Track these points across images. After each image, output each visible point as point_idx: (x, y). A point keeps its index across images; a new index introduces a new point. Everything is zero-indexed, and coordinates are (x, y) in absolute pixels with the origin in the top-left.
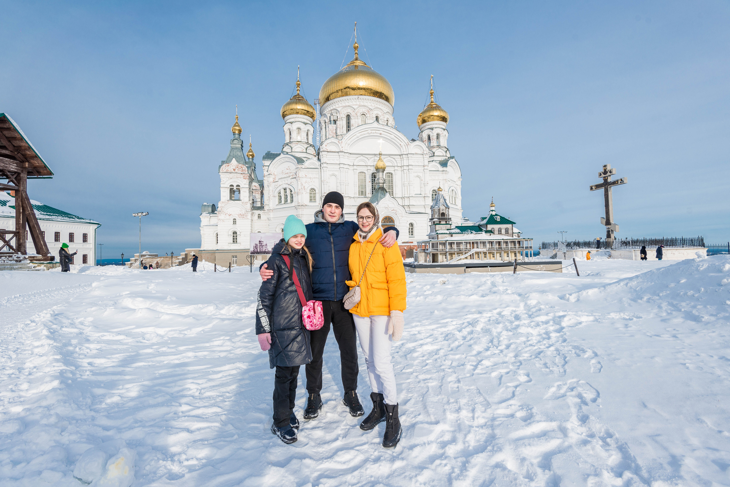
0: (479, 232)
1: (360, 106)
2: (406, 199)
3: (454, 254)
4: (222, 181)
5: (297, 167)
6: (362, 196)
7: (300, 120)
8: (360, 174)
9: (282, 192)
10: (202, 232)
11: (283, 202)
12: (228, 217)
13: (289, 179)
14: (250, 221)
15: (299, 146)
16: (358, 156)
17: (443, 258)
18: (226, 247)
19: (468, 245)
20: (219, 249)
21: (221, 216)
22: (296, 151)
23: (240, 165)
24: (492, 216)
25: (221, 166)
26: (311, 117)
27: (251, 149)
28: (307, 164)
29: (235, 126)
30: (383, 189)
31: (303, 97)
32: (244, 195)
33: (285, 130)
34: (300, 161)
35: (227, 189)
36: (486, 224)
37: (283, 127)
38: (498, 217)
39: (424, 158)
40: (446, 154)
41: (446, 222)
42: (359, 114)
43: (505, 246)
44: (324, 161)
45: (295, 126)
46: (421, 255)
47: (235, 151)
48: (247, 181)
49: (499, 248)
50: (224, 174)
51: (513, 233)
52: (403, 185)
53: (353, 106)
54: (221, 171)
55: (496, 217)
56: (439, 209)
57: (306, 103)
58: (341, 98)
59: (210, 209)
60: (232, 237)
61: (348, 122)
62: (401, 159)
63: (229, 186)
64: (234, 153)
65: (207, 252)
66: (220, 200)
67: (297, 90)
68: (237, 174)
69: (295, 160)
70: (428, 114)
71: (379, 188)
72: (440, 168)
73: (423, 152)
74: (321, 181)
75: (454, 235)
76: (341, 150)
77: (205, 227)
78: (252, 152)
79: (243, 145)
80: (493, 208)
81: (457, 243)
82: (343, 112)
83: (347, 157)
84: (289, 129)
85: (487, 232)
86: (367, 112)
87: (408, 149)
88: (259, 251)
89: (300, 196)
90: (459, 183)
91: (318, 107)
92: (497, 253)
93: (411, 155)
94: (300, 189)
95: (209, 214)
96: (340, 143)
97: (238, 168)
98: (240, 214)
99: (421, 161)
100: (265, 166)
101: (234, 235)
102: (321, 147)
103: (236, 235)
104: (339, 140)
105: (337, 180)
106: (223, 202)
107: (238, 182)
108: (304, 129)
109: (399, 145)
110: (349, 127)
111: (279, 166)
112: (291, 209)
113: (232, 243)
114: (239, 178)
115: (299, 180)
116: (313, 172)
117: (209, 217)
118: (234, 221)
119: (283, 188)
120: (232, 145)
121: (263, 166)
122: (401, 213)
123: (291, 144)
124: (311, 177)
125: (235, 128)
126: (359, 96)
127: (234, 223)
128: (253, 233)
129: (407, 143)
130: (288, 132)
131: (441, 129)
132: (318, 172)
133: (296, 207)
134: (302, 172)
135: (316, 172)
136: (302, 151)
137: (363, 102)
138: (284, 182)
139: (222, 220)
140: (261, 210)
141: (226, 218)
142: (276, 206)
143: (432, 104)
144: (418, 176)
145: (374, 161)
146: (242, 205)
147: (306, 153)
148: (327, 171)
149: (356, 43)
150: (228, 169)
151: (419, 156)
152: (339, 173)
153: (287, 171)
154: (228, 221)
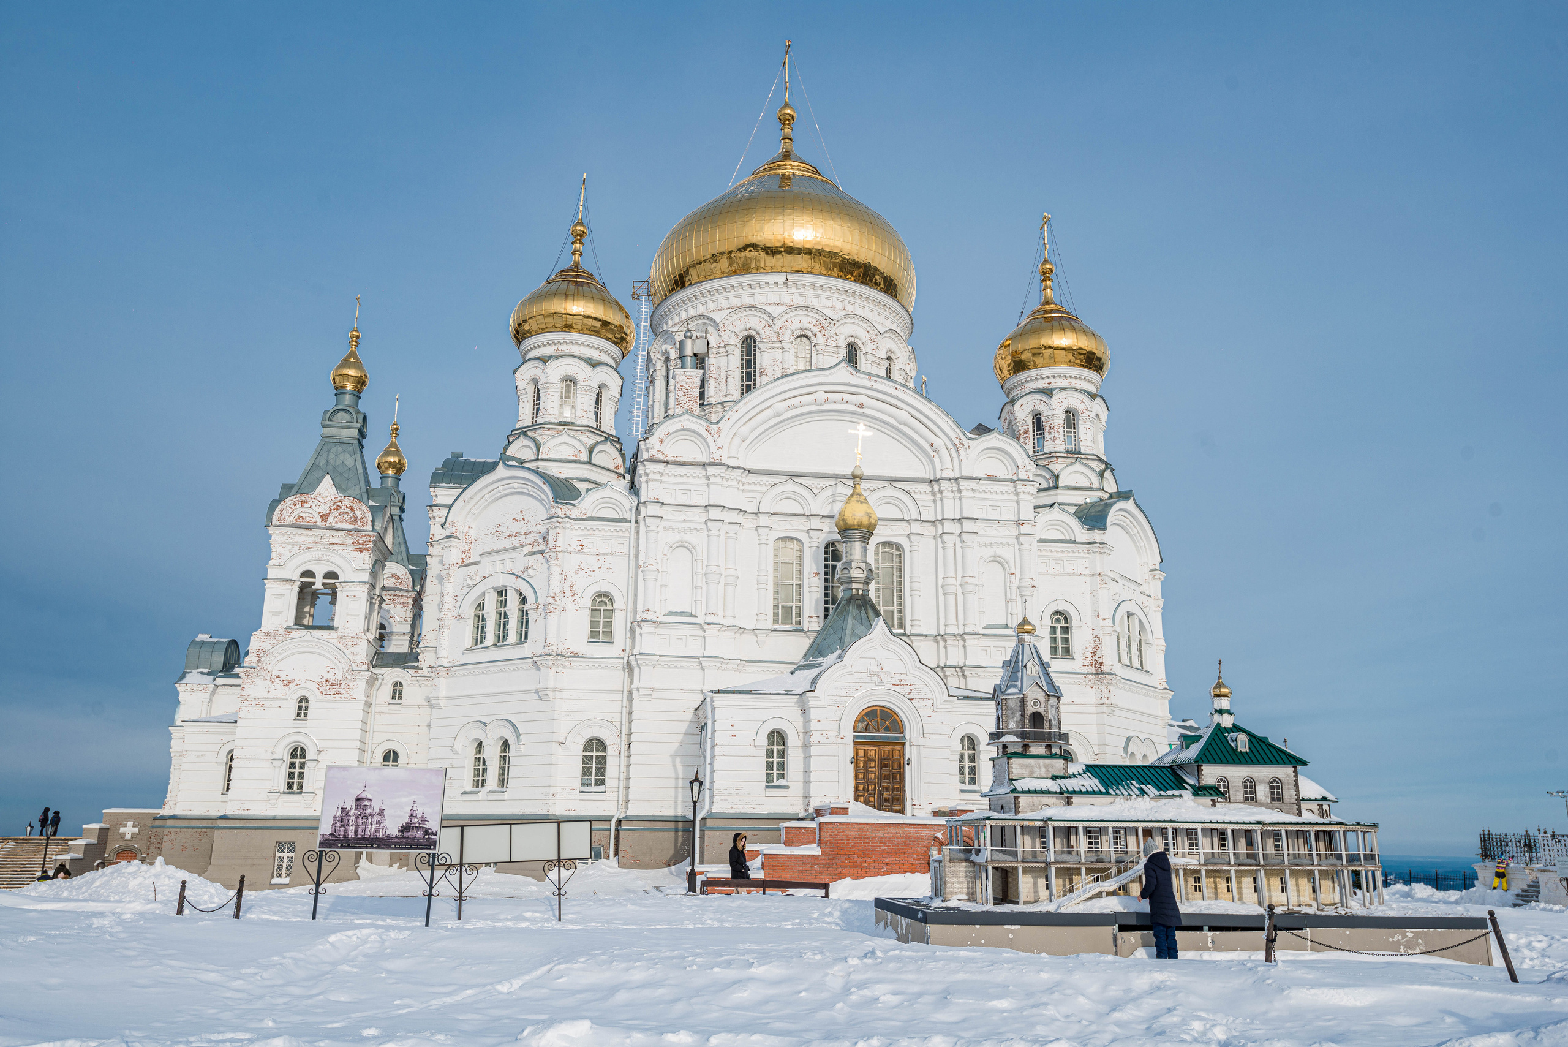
0: (1170, 793)
1: (792, 307)
2: (950, 641)
3: (1078, 871)
4: (273, 555)
5: (552, 512)
6: (788, 627)
7: (576, 350)
8: (781, 544)
9: (491, 602)
10: (175, 745)
11: (490, 639)
12: (278, 689)
13: (519, 555)
14: (362, 706)
15: (565, 438)
16: (776, 479)
17: (1035, 885)
18: (258, 808)
19: (1132, 840)
20: (229, 812)
21: (256, 687)
22: (552, 456)
23: (347, 501)
24: (1219, 730)
25: (279, 501)
26: (616, 343)
27: (393, 445)
28: (588, 504)
29: (345, 364)
30: (863, 603)
31: (591, 277)
32: (351, 608)
33: (521, 385)
34: (564, 492)
35: (288, 586)
36: (1196, 762)
37: (515, 371)
38: (1242, 738)
39: (1017, 494)
40: (1101, 483)
41: (1049, 747)
42: (787, 336)
43: (1271, 850)
44: (652, 497)
45: (555, 372)
46: (955, 874)
47: (334, 450)
48: (365, 560)
49: (1249, 856)
50: (285, 530)
51: (1300, 800)
52: (942, 589)
53: (769, 309)
54: (275, 521)
55: (1233, 735)
56: (1023, 701)
57: (602, 296)
58: (727, 281)
59: (219, 659)
60: (284, 770)
61: (749, 361)
62: (934, 494)
63: (296, 576)
64: (332, 456)
65: (185, 823)
66: (258, 627)
68: (333, 533)
69: (546, 488)
70: (1032, 343)
71: (851, 599)
72: (1081, 533)
73: (1016, 474)
74: (637, 566)
75: (1076, 799)
76: (716, 456)
77: (189, 727)
78: (397, 453)
79: (368, 431)
80: (1224, 703)
81: (1088, 831)
82: (731, 328)
83: (735, 483)
84: (535, 381)
85: (1199, 791)
86: (815, 330)
87: (960, 461)
88: (351, 835)
89: (553, 620)
90: (1155, 588)
91: (645, 307)
92: (1240, 875)
93: (972, 484)
94: (557, 591)
95: (212, 677)
96: (712, 432)
97: (339, 511)
98: (327, 681)
99: (1008, 504)
100: (436, 505)
101: (294, 760)
102: (646, 445)
103: (303, 760)
104: (712, 423)
105: (695, 563)
106: (268, 634)
107: (332, 560)
108: (589, 383)
109: (927, 447)
110: (749, 378)
111: (485, 508)
112: (519, 667)
113: (281, 791)
114: (337, 547)
115: (556, 562)
116: (609, 533)
117: (211, 687)
118: (300, 708)
119: (494, 589)
120: (326, 431)
121: (430, 506)
122: (929, 696)
123: (538, 432)
124: (600, 551)
125: (345, 371)
126: (790, 276)
127: (299, 715)
128: (368, 755)
129: (957, 442)
130: (531, 390)
131: (1081, 396)
132: (627, 534)
133: (535, 662)
134: (568, 531)
135: (621, 534)
136: (574, 458)
137: (802, 295)
138: (499, 567)
139: (254, 703)
140: (409, 667)
141: (273, 694)
142: (463, 654)
143: (1048, 308)
144: (996, 560)
145: (835, 501)
146: (339, 646)
147: (590, 463)
148: (660, 529)
149: (787, 105)
150: (302, 515)
151: (1001, 488)
152: (706, 539)
153: (517, 527)
154: (276, 703)
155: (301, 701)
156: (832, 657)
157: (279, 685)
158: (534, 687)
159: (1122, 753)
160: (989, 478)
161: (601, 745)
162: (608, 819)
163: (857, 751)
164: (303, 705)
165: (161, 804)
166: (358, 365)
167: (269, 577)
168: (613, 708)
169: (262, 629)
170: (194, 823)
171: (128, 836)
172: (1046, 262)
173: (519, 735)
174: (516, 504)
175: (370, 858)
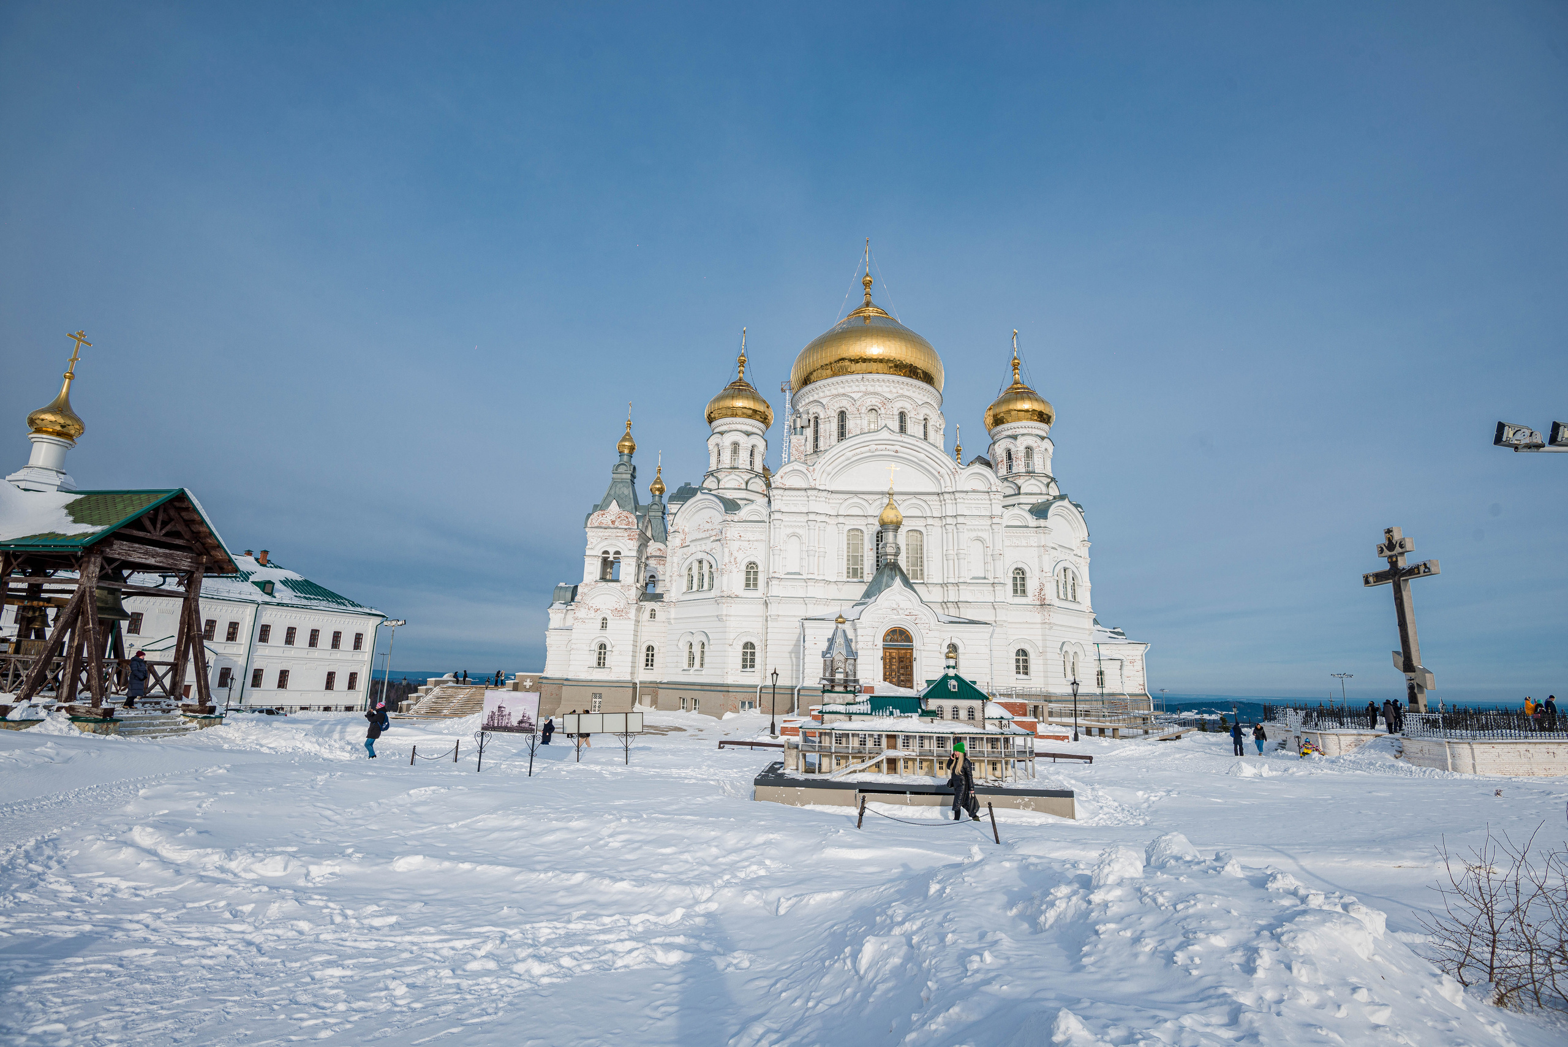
0: (906, 715)
1: (866, 393)
2: (950, 587)
4: (589, 543)
5: (725, 518)
6: (855, 580)
7: (739, 427)
8: (852, 533)
9: (695, 566)
10: (549, 641)
11: (695, 588)
12: (592, 614)
13: (708, 542)
14: (634, 622)
15: (733, 476)
16: (847, 496)
18: (584, 675)
20: (569, 677)
21: (582, 613)
22: (726, 486)
23: (625, 513)
24: (945, 677)
25: (591, 514)
26: (762, 422)
27: (658, 478)
28: (743, 514)
29: (624, 439)
30: (895, 567)
31: (748, 385)
32: (627, 570)
33: (711, 447)
34: (731, 506)
35: (596, 559)
37: (708, 440)
38: (958, 683)
39: (991, 500)
40: (1048, 491)
41: (846, 687)
42: (863, 410)
44: (777, 508)
45: (728, 440)
47: (619, 486)
48: (634, 545)
50: (594, 530)
52: (946, 557)
53: (853, 395)
54: (589, 525)
55: (952, 680)
57: (754, 397)
58: (829, 381)
59: (569, 595)
60: (596, 656)
61: (842, 425)
62: (941, 501)
63: (600, 554)
64: (617, 489)
65: (552, 682)
66: (582, 581)
67: (739, 373)
68: (618, 530)
69: (721, 505)
70: (1004, 408)
71: (887, 565)
72: (1032, 521)
73: (990, 488)
74: (770, 547)
75: (853, 717)
76: (813, 485)
77: (554, 632)
78: (661, 483)
79: (637, 474)
82: (832, 407)
83: (824, 499)
84: (718, 445)
85: (925, 713)
86: (880, 405)
87: (955, 481)
89: (725, 578)
91: (789, 397)
93: (963, 495)
94: (728, 561)
95: (564, 606)
96: (810, 471)
97: (620, 519)
98: (616, 609)
99: (985, 506)
100: (671, 514)
101: (600, 651)
102: (773, 479)
103: (604, 651)
104: (811, 465)
105: (801, 545)
106: (587, 584)
107: (618, 545)
108: (746, 445)
109: (936, 474)
110: (842, 434)
111: (692, 515)
112: (709, 603)
113: (594, 667)
114: (620, 538)
115: (727, 545)
116: (755, 529)
117: (564, 611)
118: (603, 624)
119: (697, 560)
120: (615, 476)
121: (666, 514)
122: (927, 621)
123: (719, 473)
124: (750, 539)
125: (624, 444)
126: (865, 376)
127: (602, 627)
128: (638, 648)
129: (955, 471)
130: (716, 450)
131: (1035, 439)
132: (764, 530)
133: (717, 600)
134: (733, 528)
135: (761, 530)
136: (738, 487)
137: (872, 386)
138: (699, 548)
139: (580, 621)
140: (659, 602)
141: (589, 616)
142: (682, 596)
143: (1015, 386)
144: (978, 539)
145: (880, 508)
146: (622, 591)
147: (746, 489)
148: (782, 526)
149: (867, 275)
150: (602, 521)
151: (980, 497)
152: (807, 531)
153: (708, 526)
154: (591, 621)
155: (603, 620)
156: (874, 598)
157: (592, 612)
158: (716, 614)
159: (1059, 652)
160: (974, 491)
161: (752, 646)
162: (756, 687)
163: (885, 653)
164: (604, 622)
165: (542, 671)
166: (630, 440)
167: (587, 554)
168: (758, 626)
169: (584, 582)
170: (556, 682)
171: (529, 686)
172: (1015, 359)
173: (709, 640)
174: (708, 513)
175: (640, 703)
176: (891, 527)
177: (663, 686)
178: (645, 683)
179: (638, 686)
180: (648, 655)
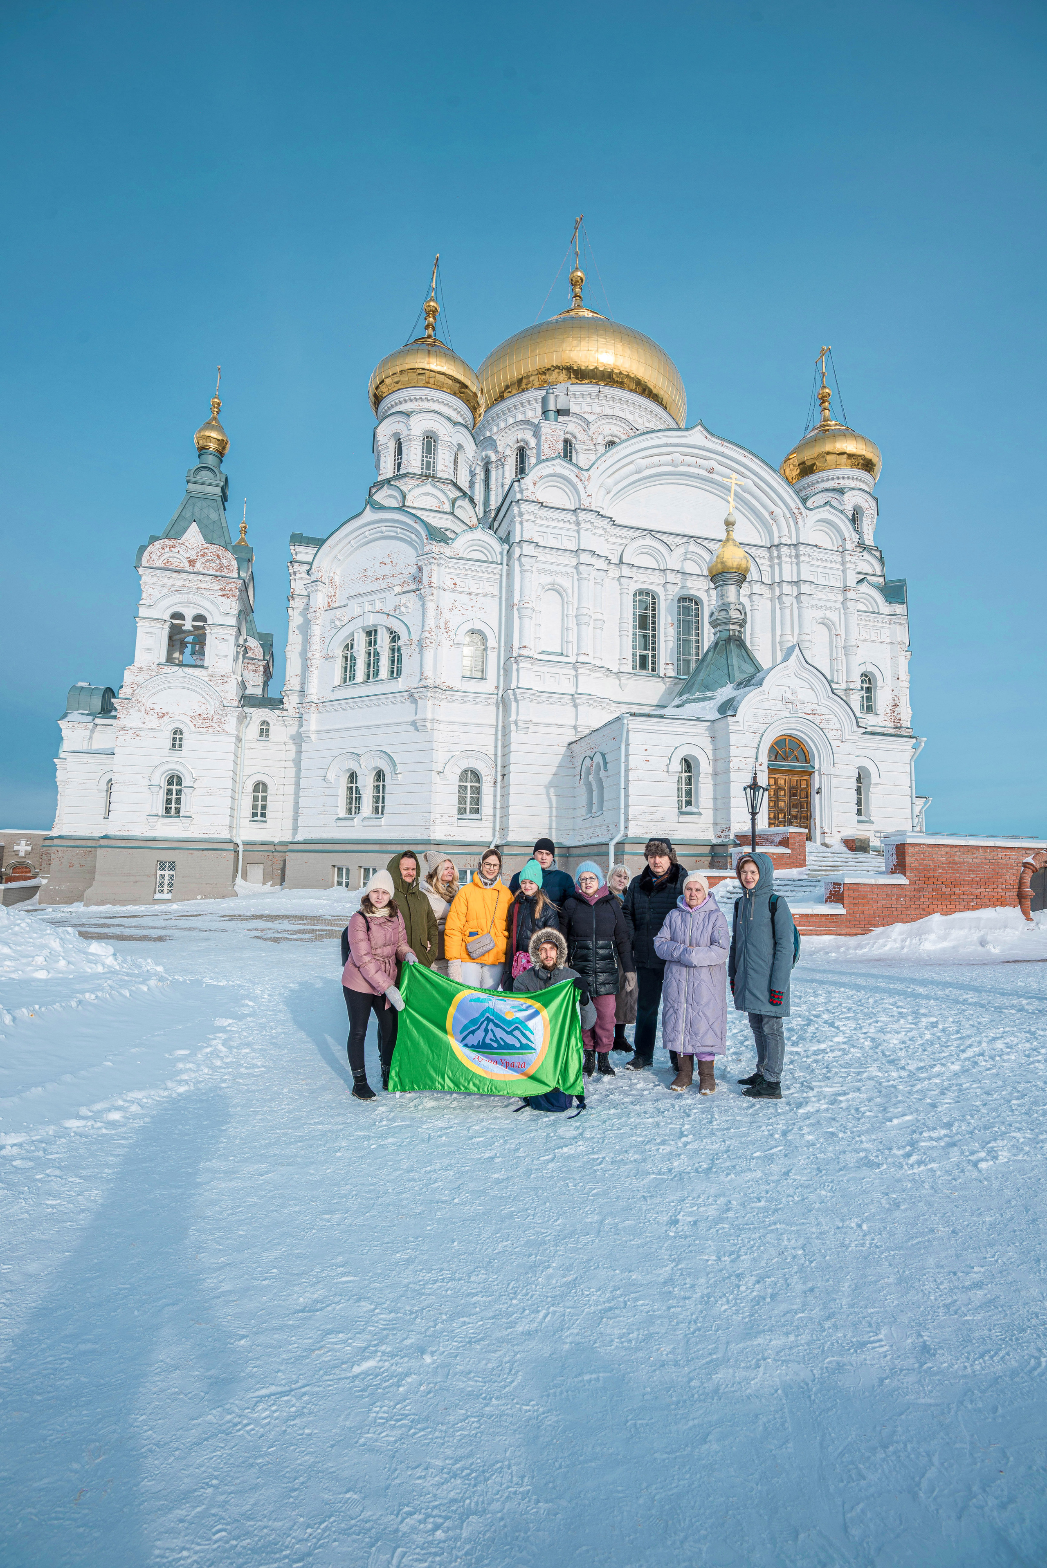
1: (604, 416)
4: (144, 595)
5: (426, 549)
6: (646, 672)
7: (435, 406)
8: (640, 595)
9: (361, 641)
10: (60, 775)
11: (360, 676)
12: (154, 722)
13: (389, 596)
14: (233, 740)
16: (636, 534)
18: (139, 829)
20: (111, 833)
21: (131, 719)
22: (416, 505)
23: (214, 548)
25: (148, 545)
28: (460, 544)
29: (208, 426)
32: (220, 649)
33: (382, 440)
35: (159, 625)
37: (375, 427)
39: (843, 563)
40: (883, 571)
44: (524, 538)
45: (415, 427)
47: (199, 504)
48: (232, 606)
50: (154, 572)
52: (779, 646)
53: (585, 416)
54: (144, 562)
59: (97, 703)
60: (161, 796)
62: (771, 559)
63: (167, 617)
64: (197, 510)
65: (71, 843)
66: (132, 662)
67: (427, 327)
68: (201, 577)
69: (418, 528)
71: (730, 639)
72: (883, 605)
74: (510, 606)
76: (586, 504)
77: (71, 758)
84: (397, 435)
87: (796, 530)
89: (429, 655)
93: (809, 550)
94: (433, 627)
95: (91, 718)
96: (583, 478)
97: (206, 558)
98: (200, 715)
99: (835, 572)
100: (296, 562)
101: (171, 787)
102: (520, 486)
103: (179, 787)
104: (583, 470)
105: (565, 605)
106: (141, 669)
107: (201, 603)
108: (449, 439)
109: (766, 514)
111: (350, 554)
112: (393, 700)
113: (160, 814)
114: (205, 592)
115: (431, 597)
116: (480, 574)
117: (91, 725)
118: (174, 739)
119: (363, 628)
120: (191, 486)
121: (291, 562)
122: (838, 726)
123: (402, 481)
124: (473, 590)
125: (207, 433)
127: (174, 745)
128: (241, 783)
129: (796, 511)
130: (392, 445)
132: (498, 576)
133: (410, 694)
134: (442, 568)
135: (491, 576)
136: (437, 509)
137: (610, 407)
138: (367, 607)
139: (130, 732)
140: (274, 708)
141: (148, 725)
142: (333, 691)
143: (828, 423)
144: (826, 622)
145: (685, 560)
146: (210, 683)
147: (452, 513)
148: (534, 569)
150: (170, 559)
151: (831, 557)
152: (576, 583)
153: (382, 571)
154: (152, 734)
155: (175, 733)
156: (724, 691)
157: (153, 717)
158: (412, 720)
161: (476, 776)
163: (769, 779)
164: (178, 736)
165: (50, 826)
166: (220, 429)
167: (140, 615)
168: (486, 742)
169: (136, 664)
170: (79, 843)
171: (22, 854)
173: (394, 765)
174: (381, 549)
175: (244, 877)
176: (735, 576)
177: (296, 847)
178: (253, 843)
179: (241, 849)
180: (255, 798)
